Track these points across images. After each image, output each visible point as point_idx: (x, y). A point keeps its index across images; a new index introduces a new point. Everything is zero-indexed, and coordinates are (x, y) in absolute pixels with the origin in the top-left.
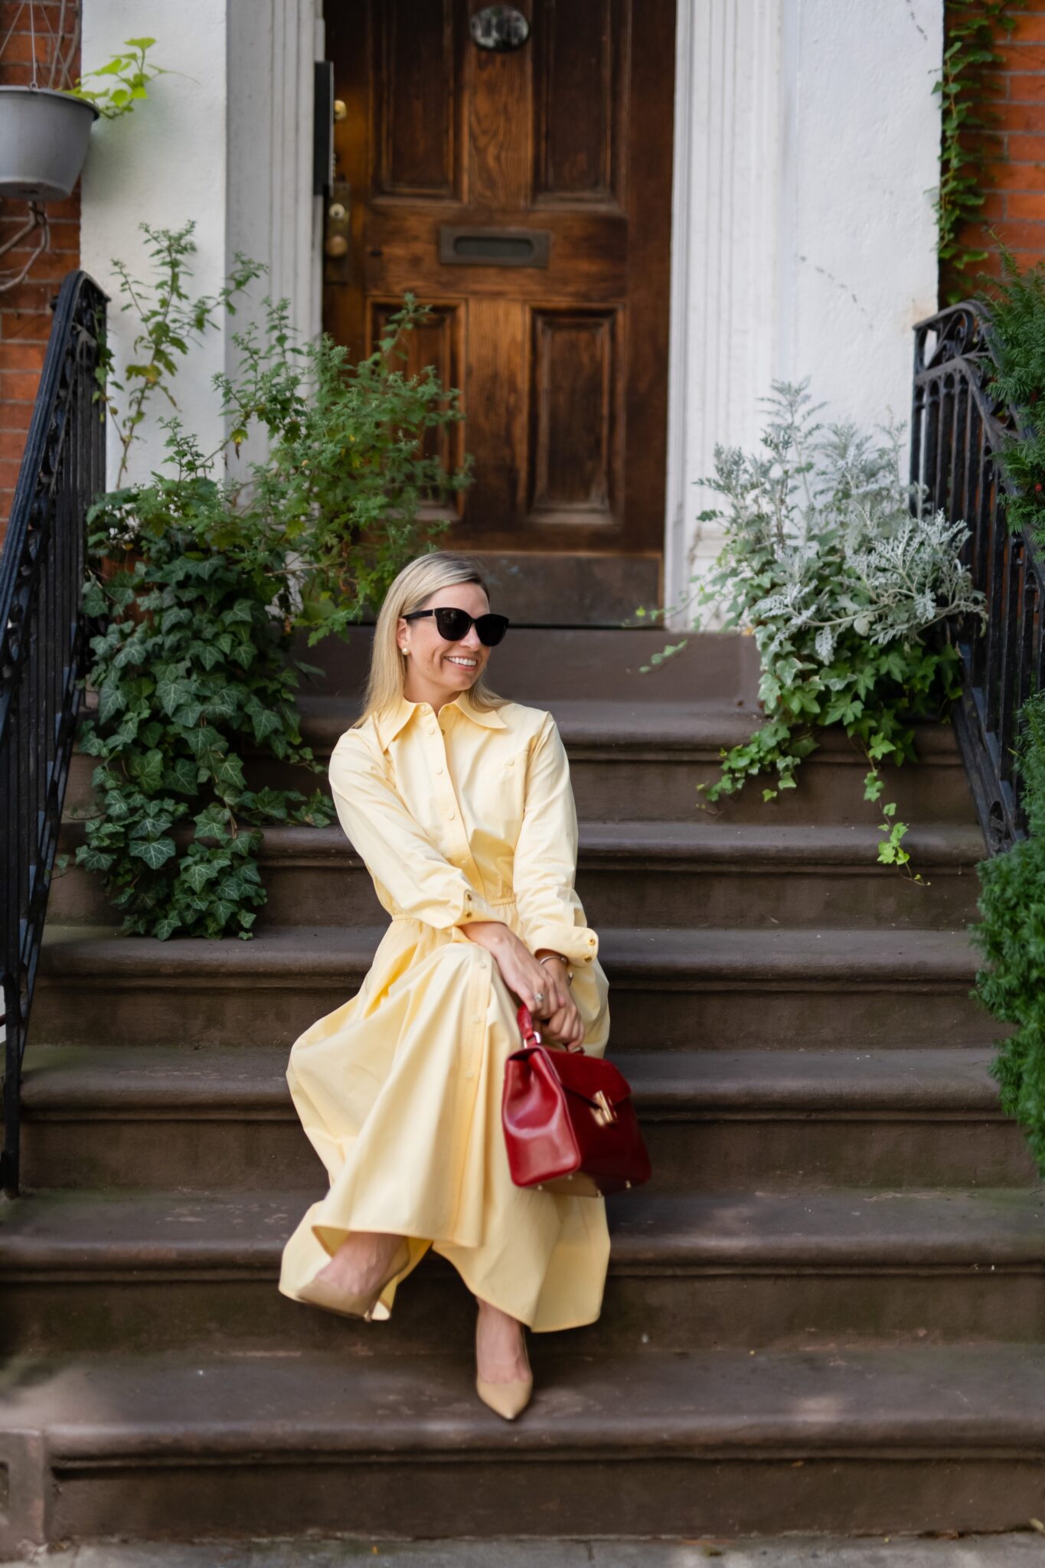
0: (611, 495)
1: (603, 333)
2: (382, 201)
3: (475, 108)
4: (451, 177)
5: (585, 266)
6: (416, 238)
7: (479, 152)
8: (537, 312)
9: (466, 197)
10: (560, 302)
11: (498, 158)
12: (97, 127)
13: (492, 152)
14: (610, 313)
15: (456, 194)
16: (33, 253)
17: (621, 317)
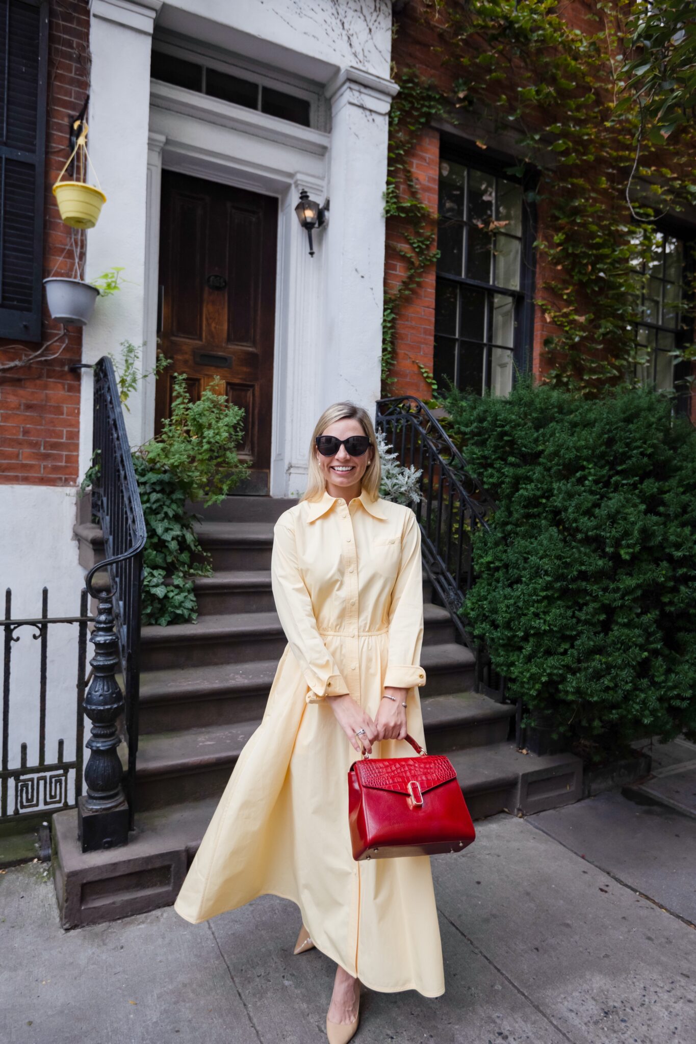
0: (252, 449)
1: (250, 394)
2: (174, 338)
3: (207, 309)
4: (198, 332)
5: (245, 369)
6: (186, 353)
7: (209, 325)
8: (228, 384)
9: (204, 340)
10: (236, 381)
11: (215, 328)
12: (98, 298)
13: (213, 325)
14: (252, 386)
15: (200, 339)
16: (61, 346)
17: (257, 388)
